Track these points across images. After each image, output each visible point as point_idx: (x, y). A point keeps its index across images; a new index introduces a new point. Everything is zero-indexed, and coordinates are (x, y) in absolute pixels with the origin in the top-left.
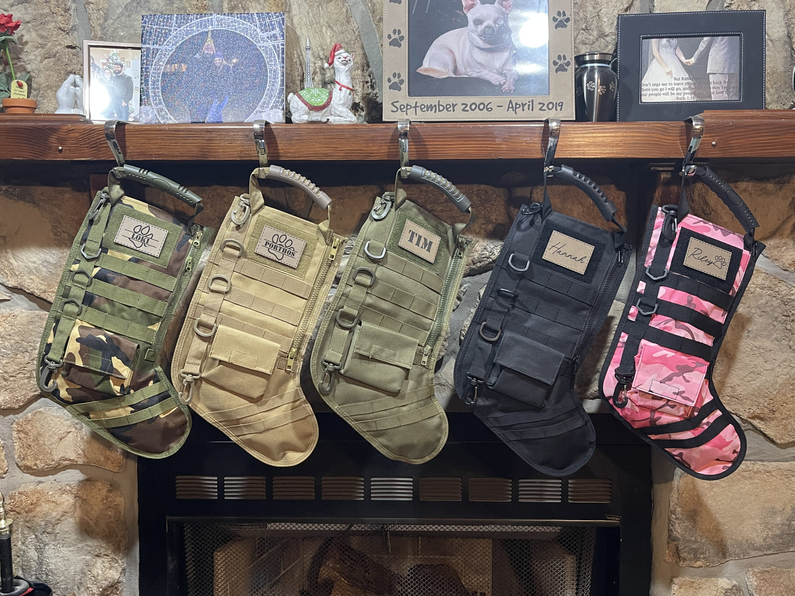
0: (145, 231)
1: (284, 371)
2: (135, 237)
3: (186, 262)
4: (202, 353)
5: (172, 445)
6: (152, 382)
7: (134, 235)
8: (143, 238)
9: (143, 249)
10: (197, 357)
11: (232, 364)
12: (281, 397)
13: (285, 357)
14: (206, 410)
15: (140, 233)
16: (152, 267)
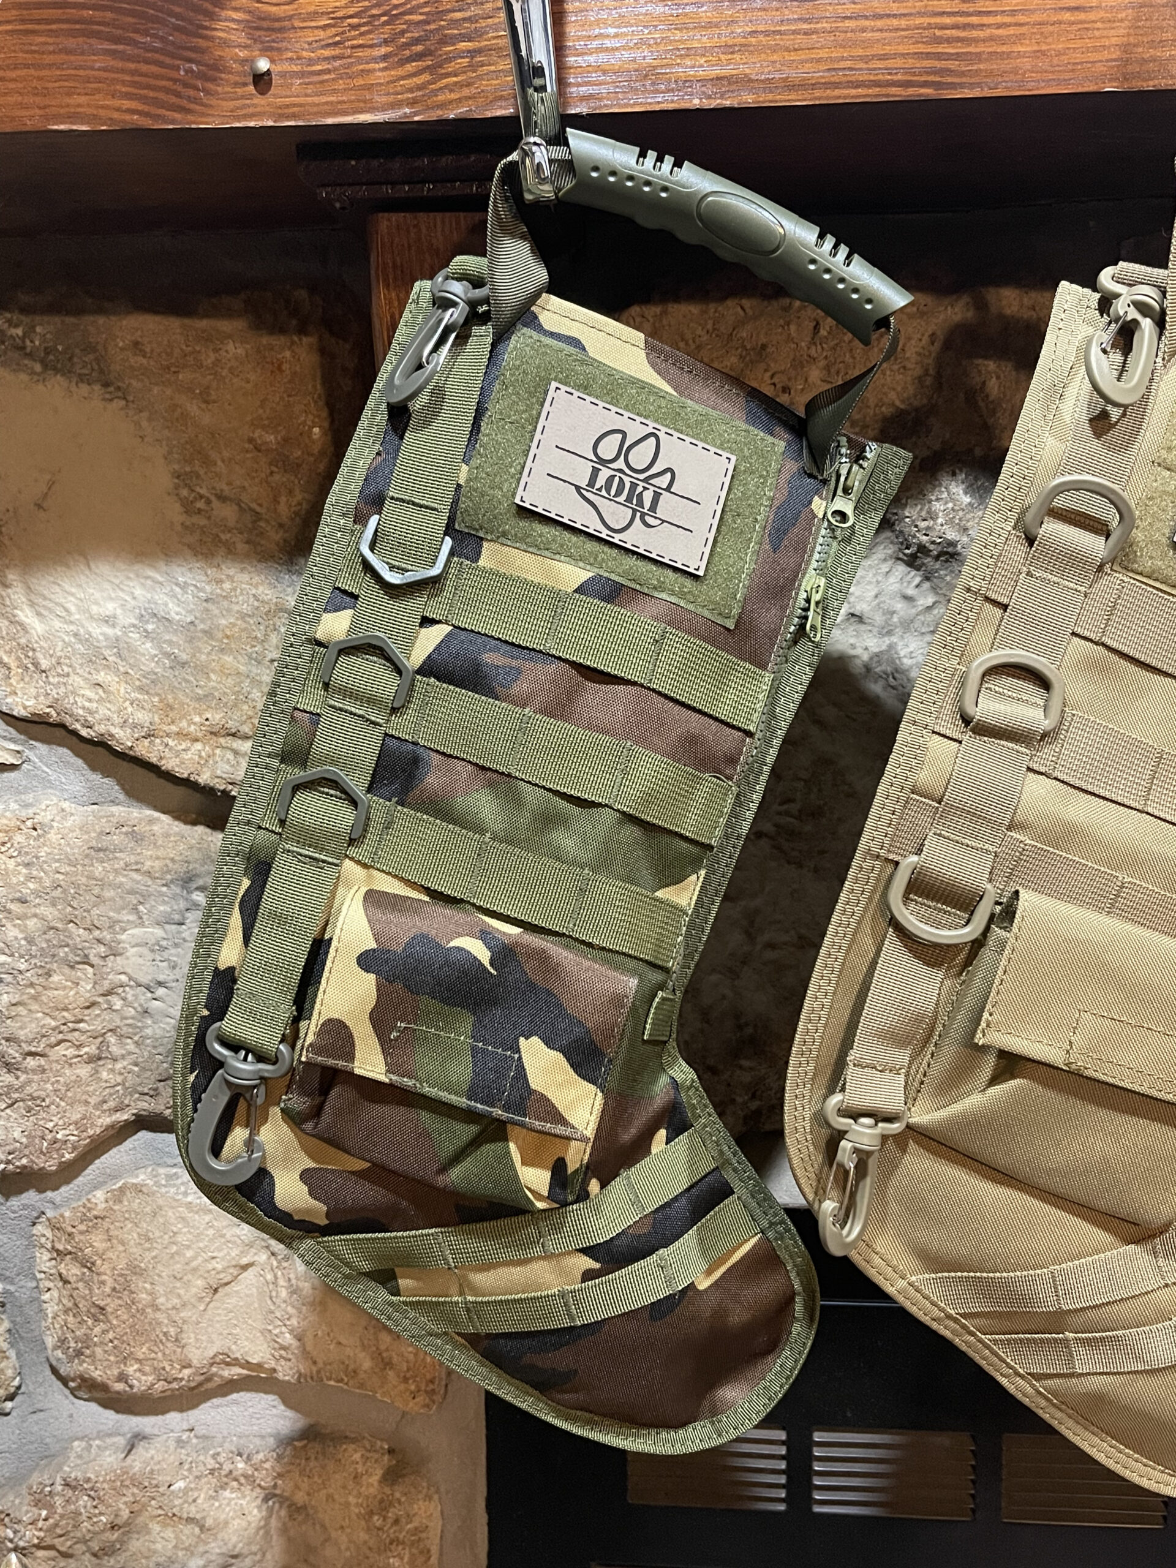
0: (640, 457)
2: (601, 481)
4: (918, 1019)
5: (729, 1393)
6: (662, 1133)
7: (595, 472)
8: (634, 486)
9: (636, 537)
10: (896, 1038)
11: (1078, 1075)
15: (620, 464)
16: (676, 620)
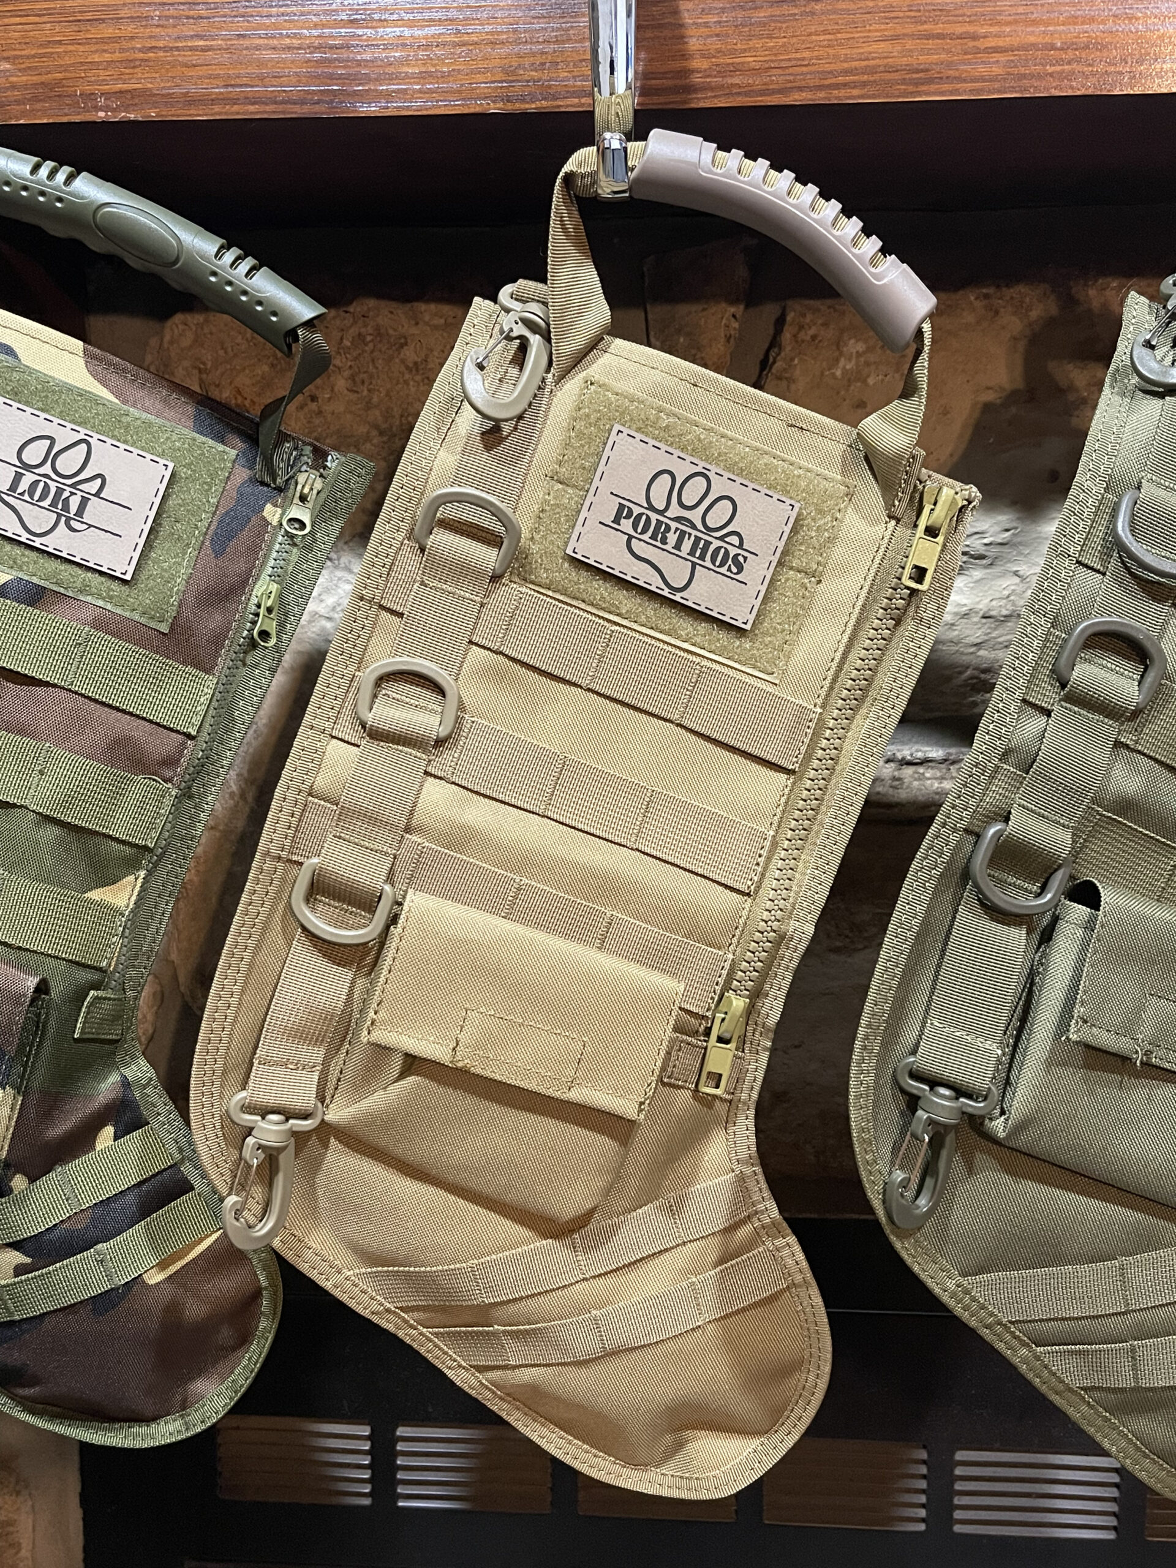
0: (69, 463)
1: (688, 1094)
2: (24, 485)
3: (253, 609)
4: (329, 1017)
6: (109, 1131)
7: (18, 477)
8: (60, 492)
9: (60, 541)
10: (301, 1035)
11: (464, 1072)
12: (674, 1210)
13: (696, 1033)
14: (341, 1257)
15: (47, 469)
16: (103, 624)
